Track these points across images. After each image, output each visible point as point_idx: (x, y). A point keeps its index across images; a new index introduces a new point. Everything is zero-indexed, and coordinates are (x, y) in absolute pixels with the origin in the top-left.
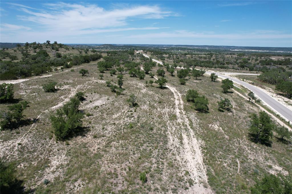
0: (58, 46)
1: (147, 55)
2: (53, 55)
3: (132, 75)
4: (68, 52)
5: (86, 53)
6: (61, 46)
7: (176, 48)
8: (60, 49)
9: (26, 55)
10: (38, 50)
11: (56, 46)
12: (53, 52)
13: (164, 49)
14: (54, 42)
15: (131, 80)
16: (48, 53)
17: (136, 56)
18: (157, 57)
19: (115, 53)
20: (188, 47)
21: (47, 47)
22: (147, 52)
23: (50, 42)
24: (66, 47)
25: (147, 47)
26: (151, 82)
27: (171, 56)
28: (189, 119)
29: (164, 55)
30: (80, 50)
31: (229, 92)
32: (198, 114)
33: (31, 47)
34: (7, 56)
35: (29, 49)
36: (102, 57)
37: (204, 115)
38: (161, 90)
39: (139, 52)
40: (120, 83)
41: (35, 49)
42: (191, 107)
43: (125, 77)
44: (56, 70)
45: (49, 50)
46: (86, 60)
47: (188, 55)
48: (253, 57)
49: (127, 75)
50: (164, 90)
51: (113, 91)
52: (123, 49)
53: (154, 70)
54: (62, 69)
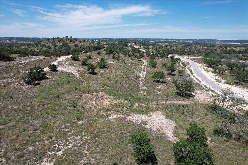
1: (137, 47)
2: (72, 45)
4: (81, 44)
5: (93, 44)
7: (163, 41)
9: (55, 46)
10: (62, 43)
11: (73, 40)
12: (71, 43)
13: (153, 42)
15: (124, 58)
16: (69, 44)
18: (144, 47)
22: (138, 44)
24: (79, 40)
26: (134, 58)
27: (155, 47)
28: (146, 69)
29: (150, 47)
30: (89, 43)
31: (176, 64)
32: (151, 68)
33: (56, 40)
34: (44, 47)
35: (56, 42)
36: (105, 48)
37: (154, 68)
38: (138, 61)
39: (131, 45)
40: (119, 57)
41: (59, 42)
42: (150, 66)
43: (120, 56)
44: (82, 53)
45: (68, 42)
46: (96, 49)
47: (169, 46)
48: (220, 48)
49: (122, 56)
50: (140, 61)
51: (116, 59)
52: (119, 42)
53: (138, 54)
54: (84, 53)
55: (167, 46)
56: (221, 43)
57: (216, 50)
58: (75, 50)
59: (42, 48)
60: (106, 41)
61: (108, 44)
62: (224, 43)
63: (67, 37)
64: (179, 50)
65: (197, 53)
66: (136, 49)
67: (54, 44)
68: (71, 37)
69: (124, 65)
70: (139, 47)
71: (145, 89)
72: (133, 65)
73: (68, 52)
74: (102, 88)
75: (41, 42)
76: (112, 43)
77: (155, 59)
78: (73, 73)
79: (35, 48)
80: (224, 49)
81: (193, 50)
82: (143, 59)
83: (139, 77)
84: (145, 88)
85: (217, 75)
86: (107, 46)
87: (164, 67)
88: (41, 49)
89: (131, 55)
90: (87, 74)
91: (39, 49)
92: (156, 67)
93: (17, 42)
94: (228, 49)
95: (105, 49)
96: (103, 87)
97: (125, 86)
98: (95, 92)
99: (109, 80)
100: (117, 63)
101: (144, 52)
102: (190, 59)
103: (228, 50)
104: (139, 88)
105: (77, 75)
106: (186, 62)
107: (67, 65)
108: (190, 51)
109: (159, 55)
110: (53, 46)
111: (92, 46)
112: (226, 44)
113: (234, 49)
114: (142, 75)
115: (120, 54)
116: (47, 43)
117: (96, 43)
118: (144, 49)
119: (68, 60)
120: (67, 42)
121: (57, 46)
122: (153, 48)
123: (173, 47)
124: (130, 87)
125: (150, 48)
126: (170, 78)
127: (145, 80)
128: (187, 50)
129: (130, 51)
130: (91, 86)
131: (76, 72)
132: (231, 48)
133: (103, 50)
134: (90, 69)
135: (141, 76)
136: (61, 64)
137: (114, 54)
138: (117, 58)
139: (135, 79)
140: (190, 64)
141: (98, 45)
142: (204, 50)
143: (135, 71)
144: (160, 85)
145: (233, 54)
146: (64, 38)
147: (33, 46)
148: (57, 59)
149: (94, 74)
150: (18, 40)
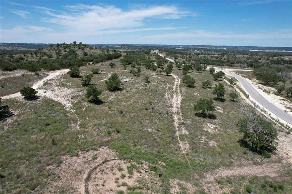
0: (83, 46)
1: (162, 55)
2: (81, 53)
3: (147, 68)
4: (92, 52)
5: (108, 52)
6: (86, 46)
7: (193, 48)
8: (85, 49)
9: (59, 54)
10: (67, 50)
11: (82, 46)
12: (80, 51)
13: (180, 50)
14: (79, 43)
15: (147, 71)
16: (76, 52)
17: (152, 55)
18: (171, 56)
19: (133, 52)
20: (206, 48)
21: (74, 47)
22: (163, 52)
23: (76, 42)
24: (90, 47)
25: (164, 47)
26: (161, 72)
27: (185, 55)
28: (180, 90)
29: (178, 55)
30: (102, 50)
31: (219, 80)
32: (187, 88)
33: (61, 47)
34: (45, 55)
35: (60, 49)
36: (122, 56)
37: (191, 89)
38: (167, 77)
39: (155, 52)
40: (139, 71)
41: (65, 48)
42: (184, 85)
43: (142, 69)
44: (90, 64)
45: (76, 49)
46: (110, 58)
47: (201, 54)
48: (265, 57)
49: (143, 68)
50: (169, 77)
51: (135, 75)
52: (139, 49)
53: (165, 66)
54: (93, 63)
55: (199, 54)
56: (261, 50)
57: (260, 60)
58: (83, 59)
59: (43, 56)
60: (124, 47)
61: (126, 52)
62: (265, 51)
63: (75, 42)
64: (214, 59)
65: (237, 64)
66: (161, 58)
67: (58, 51)
68: (81, 43)
69: (147, 84)
70: (165, 55)
71: (185, 135)
72: (160, 84)
73: (68, 63)
74: (106, 139)
75: (42, 49)
76: (131, 50)
77: (188, 72)
78: (63, 101)
79: (32, 56)
80: (271, 58)
81: (232, 59)
82: (173, 73)
83: (172, 107)
84: (184, 132)
85: (285, 99)
86: (125, 54)
87: (204, 87)
88: (40, 58)
89: (156, 68)
90: (86, 104)
91: (38, 58)
92: (193, 87)
93: (19, 49)
94: (275, 58)
95: (122, 59)
96: (109, 134)
97: (149, 130)
98: (92, 149)
99: (122, 115)
100: (137, 81)
101: (172, 63)
102: (234, 72)
103: (276, 60)
104: (175, 132)
105: (68, 105)
106: (231, 76)
107: (58, 86)
108: (228, 61)
109: (193, 67)
110: (57, 54)
111: (105, 55)
112: (267, 52)
113: (283, 58)
114: (176, 101)
115: (141, 66)
116: (49, 50)
117: (112, 50)
118: (172, 59)
119: (64, 76)
120: (74, 49)
121: (62, 54)
122: (182, 57)
123: (207, 55)
124: (158, 131)
125: (178, 57)
126: (219, 106)
127: (182, 114)
128: (225, 59)
129: (154, 61)
130: (87, 132)
131: (68, 99)
132: (278, 57)
133: (118, 60)
134: (91, 95)
135: (175, 105)
136: (49, 84)
137: (133, 66)
138: (136, 73)
139: (165, 112)
140: (237, 80)
141: (114, 53)
142: (246, 60)
143: (164, 95)
144: (208, 122)
145: (283, 65)
146: (71, 44)
147: (31, 53)
148: (48, 75)
149: (97, 102)
150: (20, 46)
